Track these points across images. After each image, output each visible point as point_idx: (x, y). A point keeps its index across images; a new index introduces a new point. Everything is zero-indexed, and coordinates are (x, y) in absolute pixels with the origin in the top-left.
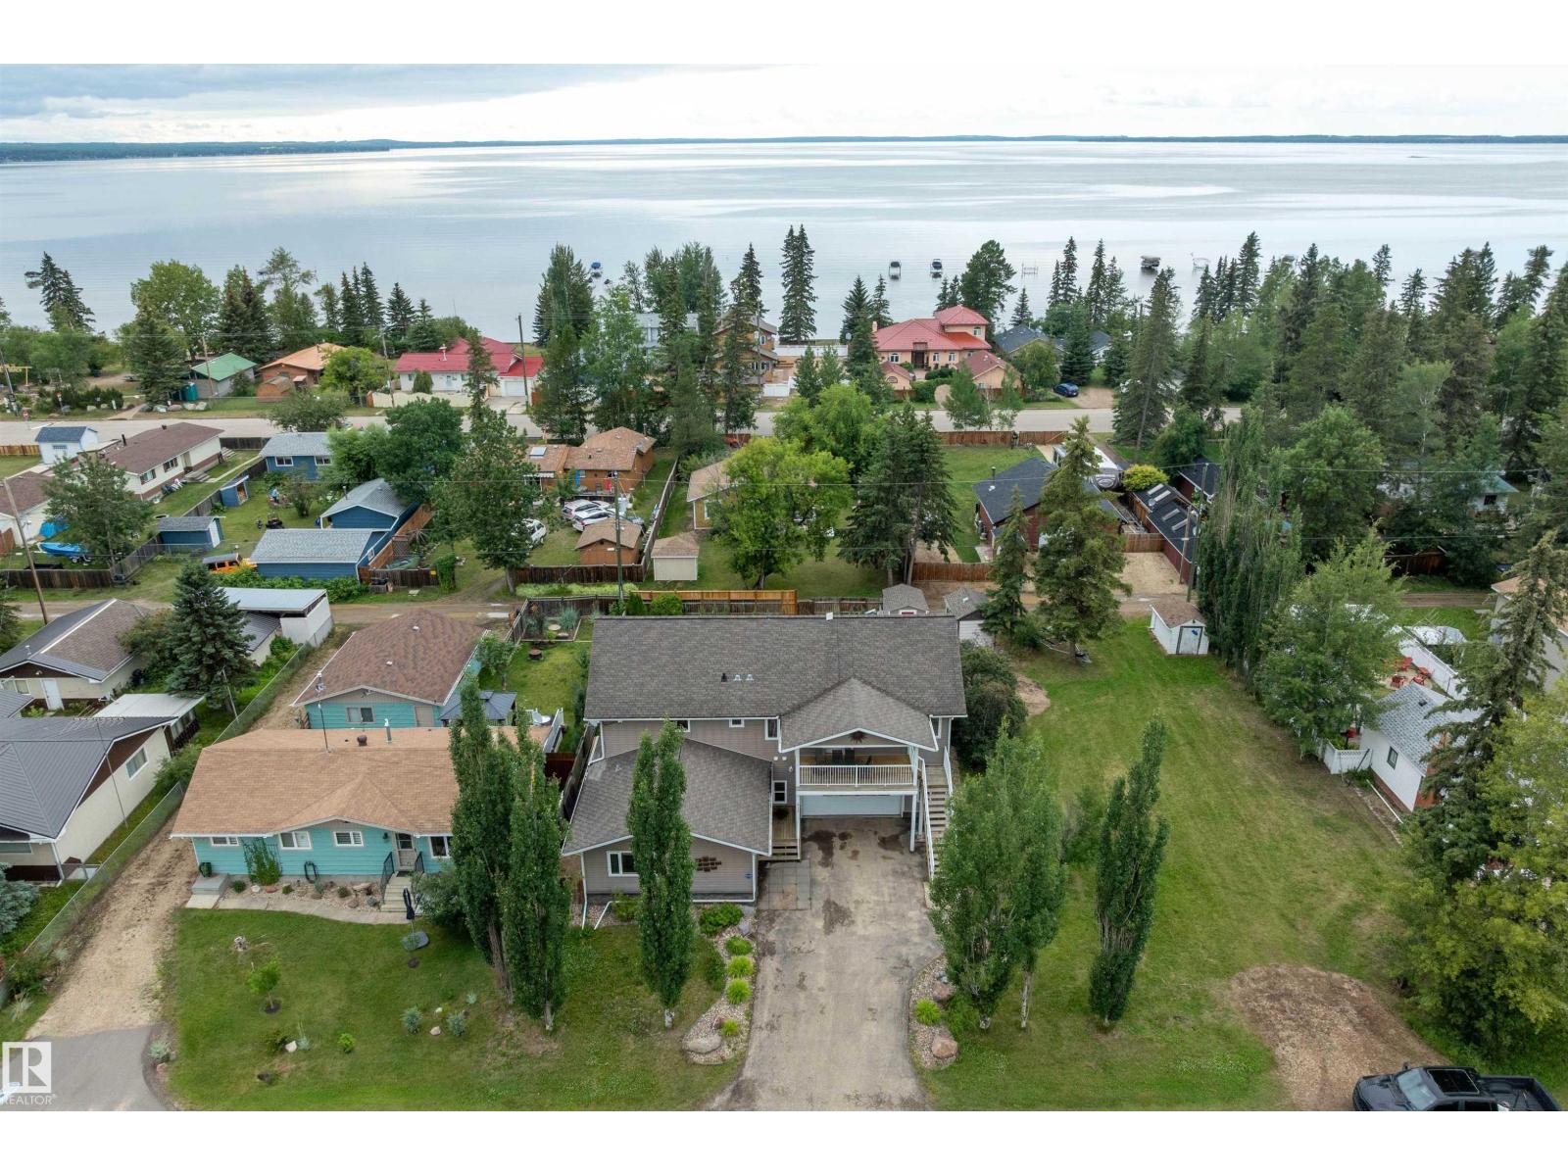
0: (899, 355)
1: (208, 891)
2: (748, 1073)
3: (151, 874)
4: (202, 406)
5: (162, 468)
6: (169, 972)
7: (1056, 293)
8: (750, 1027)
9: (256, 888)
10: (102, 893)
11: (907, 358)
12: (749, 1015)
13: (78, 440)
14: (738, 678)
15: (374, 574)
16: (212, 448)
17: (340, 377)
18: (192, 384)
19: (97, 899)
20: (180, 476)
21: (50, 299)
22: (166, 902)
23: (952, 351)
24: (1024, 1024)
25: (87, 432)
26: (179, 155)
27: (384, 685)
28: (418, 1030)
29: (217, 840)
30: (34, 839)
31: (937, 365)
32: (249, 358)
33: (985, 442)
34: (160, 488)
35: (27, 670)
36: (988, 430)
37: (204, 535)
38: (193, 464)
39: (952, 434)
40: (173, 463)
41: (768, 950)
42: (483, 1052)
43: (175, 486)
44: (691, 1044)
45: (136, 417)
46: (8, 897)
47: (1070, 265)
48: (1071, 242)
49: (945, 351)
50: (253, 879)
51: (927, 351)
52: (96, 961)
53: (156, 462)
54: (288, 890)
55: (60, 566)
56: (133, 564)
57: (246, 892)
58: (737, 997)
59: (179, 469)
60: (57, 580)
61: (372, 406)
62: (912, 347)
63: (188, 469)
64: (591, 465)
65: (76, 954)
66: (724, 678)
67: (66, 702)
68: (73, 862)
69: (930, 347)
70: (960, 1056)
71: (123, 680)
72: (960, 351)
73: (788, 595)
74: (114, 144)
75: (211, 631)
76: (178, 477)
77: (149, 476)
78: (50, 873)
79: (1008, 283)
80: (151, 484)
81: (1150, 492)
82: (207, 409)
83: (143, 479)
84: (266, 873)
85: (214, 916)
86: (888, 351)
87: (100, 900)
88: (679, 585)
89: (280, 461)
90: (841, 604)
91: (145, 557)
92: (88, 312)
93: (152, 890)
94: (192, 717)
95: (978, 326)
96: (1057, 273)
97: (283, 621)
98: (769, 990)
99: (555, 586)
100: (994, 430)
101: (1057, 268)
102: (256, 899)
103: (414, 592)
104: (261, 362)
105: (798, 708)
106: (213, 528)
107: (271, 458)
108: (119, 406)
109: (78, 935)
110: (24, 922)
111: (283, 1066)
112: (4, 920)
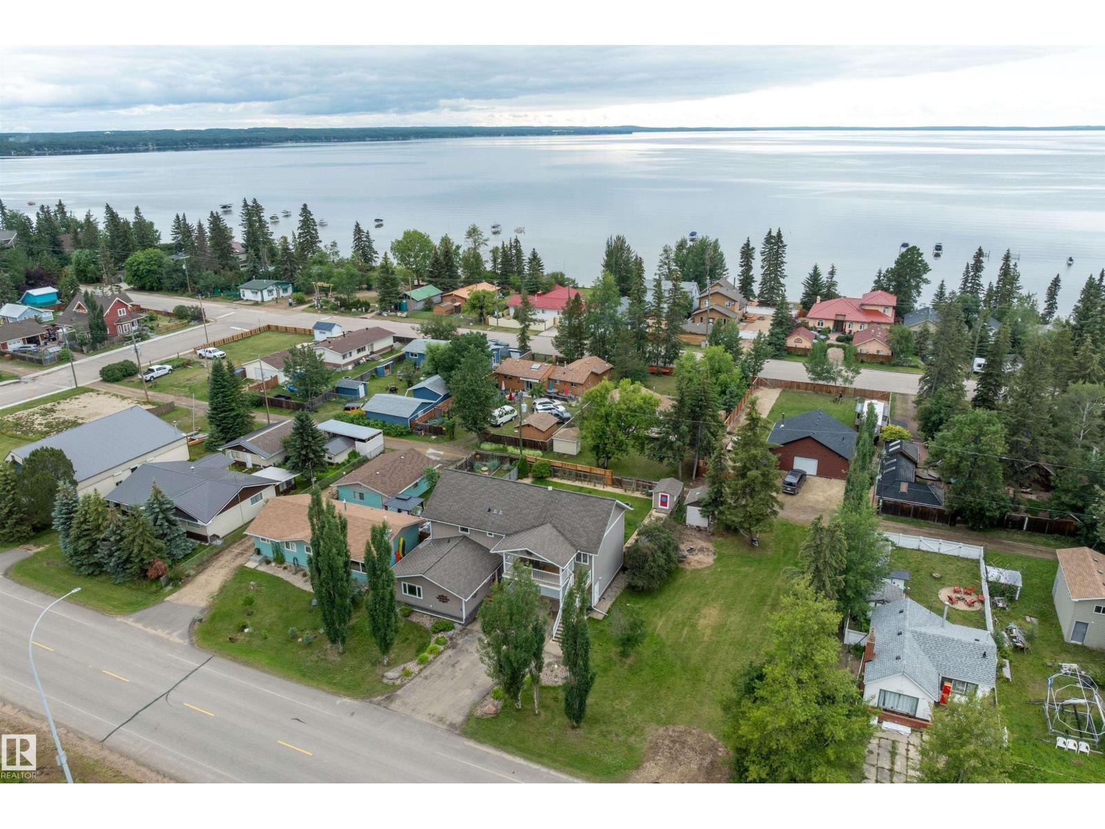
0: (824, 322)
1: (255, 561)
2: (399, 692)
3: (241, 548)
4: (404, 314)
5: (356, 352)
6: (223, 589)
7: (965, 285)
8: (417, 675)
9: (273, 564)
10: (219, 552)
11: (831, 325)
12: (421, 670)
13: (330, 330)
14: (495, 512)
15: (417, 425)
16: (388, 342)
17: (473, 307)
18: (404, 301)
19: (216, 554)
20: (366, 357)
21: (356, 246)
22: (239, 561)
23: (863, 323)
24: (537, 712)
25: (336, 326)
26: (505, 135)
27: (369, 483)
28: (295, 637)
29: (262, 539)
30: (200, 523)
31: (851, 331)
32: (440, 289)
33: (830, 392)
34: (353, 362)
35: (239, 448)
36: (834, 384)
37: (356, 392)
38: (375, 350)
39: (807, 384)
40: (363, 349)
41: (454, 646)
42: (312, 653)
43: (361, 361)
44: (386, 674)
45: (372, 317)
46: (183, 544)
47: (978, 267)
48: (980, 250)
49: (858, 322)
50: (275, 560)
51: (846, 321)
52: (202, 578)
53: (353, 348)
54: (285, 568)
55: (289, 398)
56: (319, 401)
57: (269, 566)
58: (422, 662)
59: (367, 352)
60: (284, 405)
61: (488, 324)
62: (833, 317)
63: (372, 353)
64: (563, 378)
65: (198, 573)
66: (489, 510)
67: (254, 465)
68: (215, 537)
69: (847, 319)
70: (497, 715)
71: (279, 459)
72: (869, 323)
73: (608, 472)
74: (471, 128)
75: (306, 444)
76: (364, 357)
77: (348, 355)
78: (203, 538)
79: (924, 276)
80: (348, 359)
81: (891, 445)
82: (407, 317)
83: (344, 357)
84: (280, 559)
85: (253, 572)
86: (816, 319)
87: (217, 553)
88: (565, 456)
89: (412, 354)
90: (637, 484)
91: (326, 398)
92: (376, 253)
93: (237, 556)
94: (293, 482)
95: (887, 307)
96: (967, 272)
97: (357, 443)
98: (439, 663)
99: (501, 446)
100: (838, 384)
101: (967, 267)
102: (273, 570)
103: (434, 437)
104: (446, 290)
105: (516, 532)
106: (361, 389)
107: (408, 353)
108: (366, 310)
109: (202, 566)
110: (187, 556)
111: (240, 637)
112: (179, 553)
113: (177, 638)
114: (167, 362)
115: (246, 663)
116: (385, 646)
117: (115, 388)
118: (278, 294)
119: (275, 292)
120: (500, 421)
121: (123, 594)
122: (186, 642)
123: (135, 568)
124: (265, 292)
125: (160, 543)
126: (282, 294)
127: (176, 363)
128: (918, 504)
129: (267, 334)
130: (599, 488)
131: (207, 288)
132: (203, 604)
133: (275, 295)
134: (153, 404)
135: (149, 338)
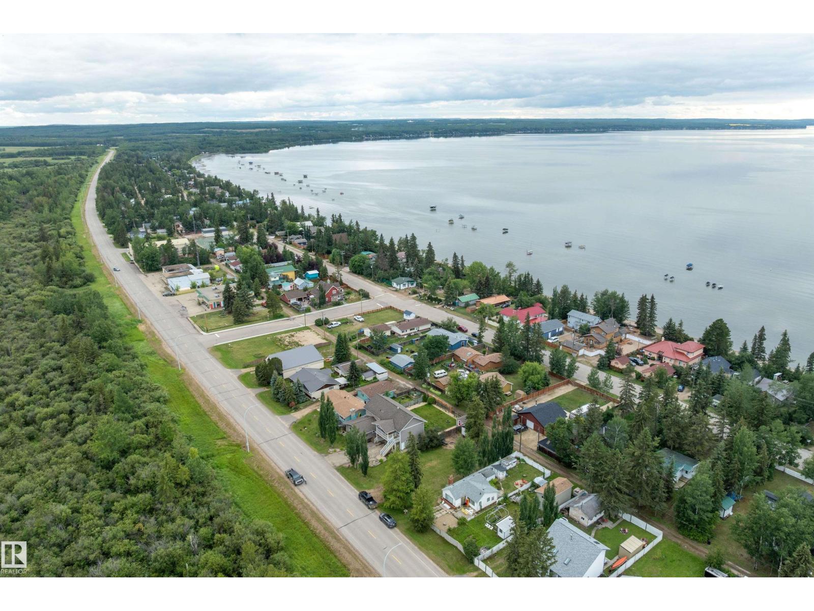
0: (652, 353)
2: (329, 455)
5: (409, 330)
6: (306, 415)
8: (337, 452)
13: (409, 315)
15: (405, 370)
18: (457, 301)
19: (312, 403)
23: (672, 359)
25: (412, 314)
30: (310, 392)
31: (665, 362)
32: (478, 296)
33: (597, 395)
35: (339, 367)
36: (599, 391)
37: (396, 350)
39: (588, 388)
42: (317, 439)
43: (412, 334)
44: (329, 450)
45: (439, 308)
46: (303, 398)
51: (663, 356)
55: (372, 347)
56: (381, 351)
58: (341, 450)
60: (369, 350)
61: (485, 322)
63: (418, 331)
65: (303, 408)
66: (381, 410)
67: (341, 375)
68: (314, 398)
69: (664, 354)
70: (348, 468)
71: (347, 375)
73: (451, 407)
75: (352, 372)
76: (414, 332)
82: (453, 311)
86: (648, 351)
91: (385, 351)
94: (346, 385)
95: (689, 352)
97: (377, 374)
99: (429, 387)
104: (480, 298)
105: (383, 419)
106: (399, 349)
109: (306, 407)
110: (303, 402)
111: (304, 430)
112: (301, 401)
113: (287, 425)
114: (339, 321)
115: (300, 437)
116: (332, 442)
117: (319, 329)
118: (408, 286)
119: (407, 285)
120: (437, 376)
121: (282, 409)
122: (288, 427)
123: (286, 402)
124: (402, 285)
125: (295, 397)
126: (410, 286)
127: (344, 321)
128: (549, 450)
129: (389, 311)
130: (447, 413)
131: (379, 278)
132: (299, 418)
133: (407, 287)
134: (327, 340)
135: (343, 304)
